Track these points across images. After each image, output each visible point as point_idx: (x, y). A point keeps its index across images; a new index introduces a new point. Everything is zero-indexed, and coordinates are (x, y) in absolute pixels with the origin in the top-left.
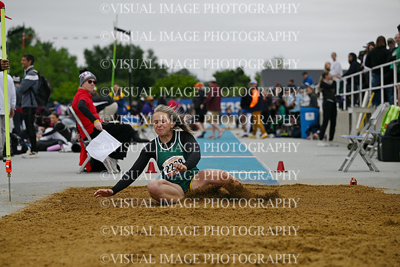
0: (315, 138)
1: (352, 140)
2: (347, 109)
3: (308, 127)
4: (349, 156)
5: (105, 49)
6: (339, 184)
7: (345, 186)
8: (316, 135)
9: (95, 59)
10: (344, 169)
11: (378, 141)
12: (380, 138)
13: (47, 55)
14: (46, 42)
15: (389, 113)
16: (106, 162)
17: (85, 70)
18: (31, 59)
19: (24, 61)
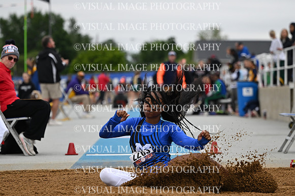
0: (253, 116)
1: (292, 118)
2: (288, 84)
3: (245, 104)
4: (289, 135)
5: (22, 17)
6: (278, 167)
7: (285, 169)
8: (254, 112)
9: (11, 29)
10: (284, 150)
16: (22, 144)
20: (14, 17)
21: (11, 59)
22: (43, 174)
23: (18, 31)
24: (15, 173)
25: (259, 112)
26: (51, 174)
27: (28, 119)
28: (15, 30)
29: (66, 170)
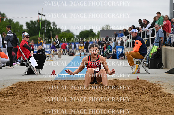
6: (132, 79)
11: (148, 60)
12: (149, 59)
13: (10, 25)
14: (10, 19)
15: (153, 49)
16: (35, 71)
17: (25, 32)
18: (10, 27)
19: (7, 29)
20: (32, 22)
21: (27, 37)
22: (43, 82)
23: (33, 27)
24: (32, 82)
26: (46, 82)
29: (52, 81)
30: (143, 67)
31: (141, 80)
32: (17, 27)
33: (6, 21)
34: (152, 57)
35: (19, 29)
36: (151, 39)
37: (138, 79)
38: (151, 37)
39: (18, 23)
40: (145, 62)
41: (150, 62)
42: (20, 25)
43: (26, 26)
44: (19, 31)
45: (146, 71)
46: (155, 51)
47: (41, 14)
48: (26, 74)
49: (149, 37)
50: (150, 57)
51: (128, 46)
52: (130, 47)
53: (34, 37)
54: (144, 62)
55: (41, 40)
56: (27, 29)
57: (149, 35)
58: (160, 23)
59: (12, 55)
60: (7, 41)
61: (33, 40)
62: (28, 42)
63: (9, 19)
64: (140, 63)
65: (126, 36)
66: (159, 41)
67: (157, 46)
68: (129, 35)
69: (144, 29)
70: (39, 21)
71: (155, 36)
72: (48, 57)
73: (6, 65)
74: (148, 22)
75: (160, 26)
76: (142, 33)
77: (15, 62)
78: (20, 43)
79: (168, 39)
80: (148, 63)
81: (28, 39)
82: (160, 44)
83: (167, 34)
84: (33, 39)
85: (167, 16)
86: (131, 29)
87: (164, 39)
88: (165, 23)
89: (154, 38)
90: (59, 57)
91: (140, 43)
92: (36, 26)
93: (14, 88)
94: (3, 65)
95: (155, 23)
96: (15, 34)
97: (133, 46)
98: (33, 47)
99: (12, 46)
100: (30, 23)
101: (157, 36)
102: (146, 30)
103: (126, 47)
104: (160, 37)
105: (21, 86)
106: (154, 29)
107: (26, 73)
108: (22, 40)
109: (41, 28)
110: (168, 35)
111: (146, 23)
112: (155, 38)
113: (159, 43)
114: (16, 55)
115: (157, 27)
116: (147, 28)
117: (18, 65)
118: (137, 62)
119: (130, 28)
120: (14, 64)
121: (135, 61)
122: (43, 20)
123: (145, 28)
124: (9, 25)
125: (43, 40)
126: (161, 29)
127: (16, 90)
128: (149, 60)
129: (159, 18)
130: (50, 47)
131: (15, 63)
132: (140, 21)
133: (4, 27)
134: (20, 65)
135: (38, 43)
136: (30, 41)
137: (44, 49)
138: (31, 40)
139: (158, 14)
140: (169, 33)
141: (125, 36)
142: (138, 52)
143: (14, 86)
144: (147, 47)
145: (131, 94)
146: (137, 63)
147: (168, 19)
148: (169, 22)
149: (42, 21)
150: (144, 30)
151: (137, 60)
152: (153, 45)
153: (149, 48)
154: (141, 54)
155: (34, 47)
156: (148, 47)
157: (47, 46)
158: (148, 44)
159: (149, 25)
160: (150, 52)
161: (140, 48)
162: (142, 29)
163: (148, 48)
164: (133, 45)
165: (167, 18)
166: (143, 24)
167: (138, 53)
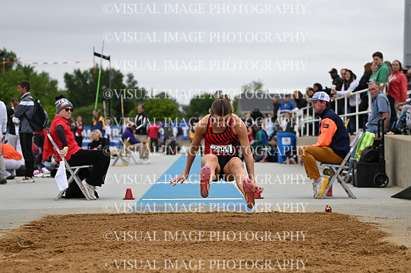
0: (291, 162)
5: (85, 73)
6: (314, 211)
7: (320, 213)
8: (292, 159)
9: (75, 83)
11: (353, 167)
12: (355, 164)
13: (27, 79)
14: (27, 66)
15: (364, 139)
16: (84, 189)
17: (62, 97)
18: (26, 86)
19: (19, 89)
20: (78, 73)
21: (67, 110)
22: (103, 217)
23: (82, 85)
24: (77, 216)
25: (296, 159)
26: (111, 217)
27: (90, 167)
28: (79, 84)
29: (124, 214)
30: (340, 182)
31: (335, 214)
32: (42, 86)
33: (17, 70)
34: (361, 159)
35: (49, 90)
36: (359, 115)
37: (328, 211)
38: (359, 111)
39: (44, 75)
40: (344, 172)
41: (357, 171)
42: (50, 80)
43: (65, 81)
44: (47, 94)
45: (347, 192)
46: (368, 145)
47: (99, 55)
48: (63, 197)
49: (355, 112)
50: (357, 160)
51: (305, 133)
52: (311, 134)
53: (84, 109)
54: (342, 170)
55: (99, 117)
56: (67, 89)
57: (355, 107)
58: (380, 79)
59: (31, 151)
60: (20, 118)
61: (82, 117)
62: (68, 120)
63: (23, 66)
64: (334, 173)
65: (299, 108)
66: (379, 122)
67: (374, 132)
68: (308, 107)
69: (343, 92)
70: (94, 72)
71: (370, 110)
72: (116, 155)
73: (17, 176)
74: (353, 76)
75: (382, 85)
76: (338, 101)
77: (37, 169)
78: (50, 123)
79: (399, 116)
80: (351, 174)
81: (68, 115)
82: (381, 129)
83: (396, 105)
84: (80, 114)
85: (398, 63)
86: (312, 93)
87: (390, 117)
88: (392, 78)
89: (367, 115)
90: (141, 158)
91: (333, 126)
92: (88, 82)
93: (35, 231)
94: (9, 174)
95: (369, 78)
96: (39, 102)
97: (317, 133)
98: (80, 133)
99: (31, 130)
100: (74, 75)
101: (373, 109)
102: (348, 94)
103: (300, 136)
104: (379, 111)
105: (51, 226)
106: (366, 92)
107: (64, 195)
108: (54, 115)
109: (100, 87)
110: (400, 107)
111: (347, 79)
112: (370, 115)
113: (379, 125)
114: (40, 151)
115: (373, 89)
116: (350, 91)
117: (45, 176)
118: (326, 169)
119: (311, 89)
120: (35, 172)
121: (321, 168)
122: (105, 69)
123: (346, 89)
124: (24, 81)
125: (103, 116)
126: (384, 94)
127: (40, 235)
128: (353, 165)
129: (380, 66)
130: (121, 133)
131: (38, 171)
132: (334, 72)
133: (12, 86)
134: (49, 175)
135: (93, 123)
136: (72, 119)
137: (106, 137)
138: (75, 116)
139: (376, 57)
140: (401, 103)
141: (297, 109)
142: (329, 146)
143: (35, 226)
144: (349, 134)
145: (312, 248)
146: (325, 174)
147: (401, 69)
148: (402, 76)
149: (102, 70)
150: (344, 95)
151: (326, 167)
152: (365, 131)
153: (354, 138)
154: (335, 151)
155: (84, 133)
156: (352, 134)
157: (114, 130)
158: (352, 127)
159: (355, 83)
160: (356, 147)
161: (333, 138)
162: (338, 92)
163: (351, 137)
164: (315, 129)
165: (399, 66)
166: (341, 80)
167: (330, 149)
